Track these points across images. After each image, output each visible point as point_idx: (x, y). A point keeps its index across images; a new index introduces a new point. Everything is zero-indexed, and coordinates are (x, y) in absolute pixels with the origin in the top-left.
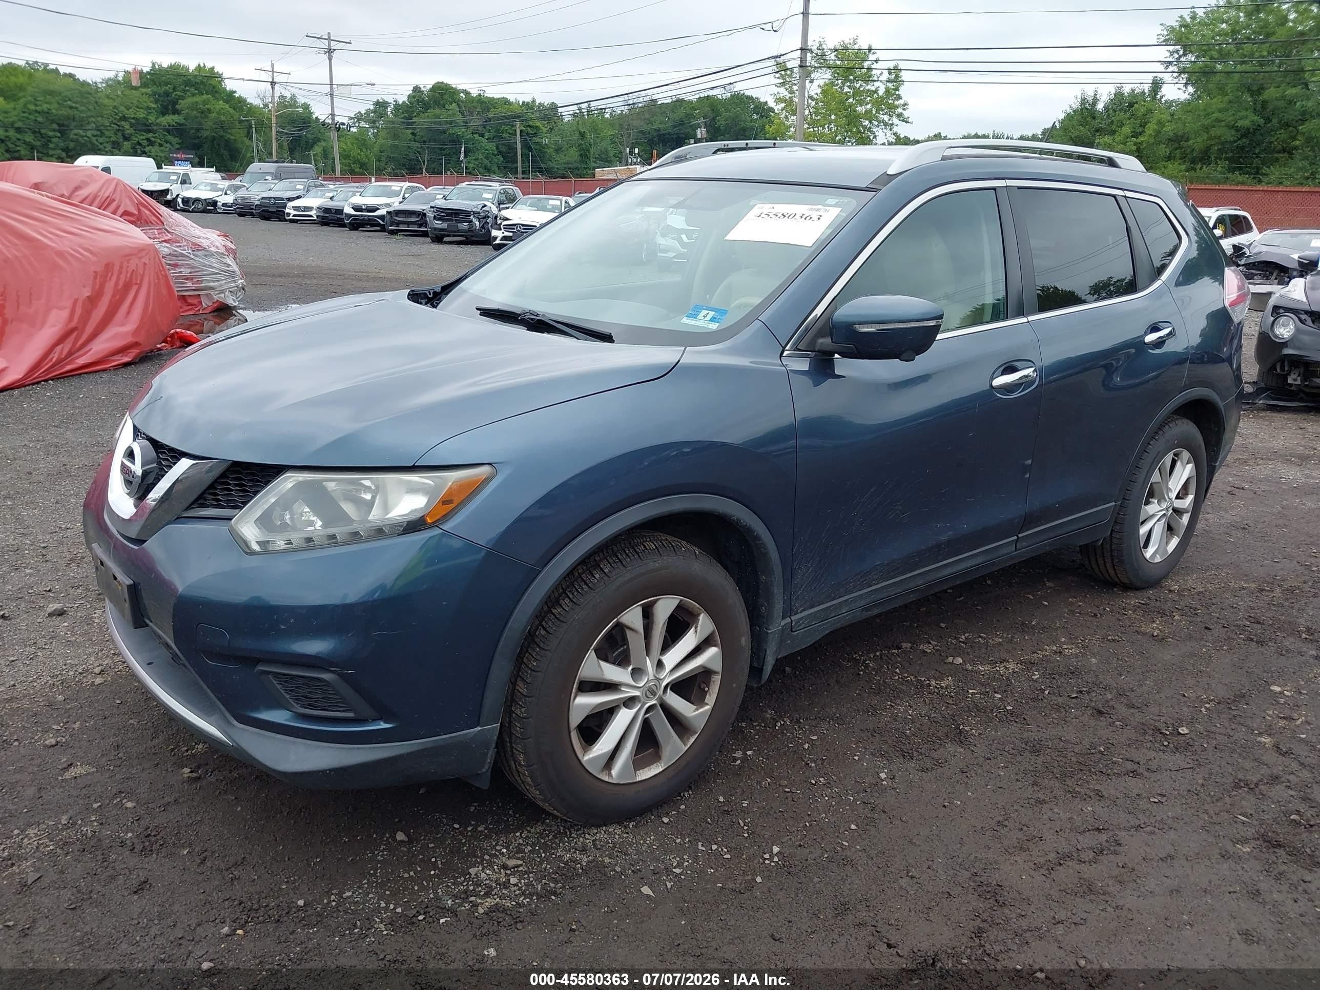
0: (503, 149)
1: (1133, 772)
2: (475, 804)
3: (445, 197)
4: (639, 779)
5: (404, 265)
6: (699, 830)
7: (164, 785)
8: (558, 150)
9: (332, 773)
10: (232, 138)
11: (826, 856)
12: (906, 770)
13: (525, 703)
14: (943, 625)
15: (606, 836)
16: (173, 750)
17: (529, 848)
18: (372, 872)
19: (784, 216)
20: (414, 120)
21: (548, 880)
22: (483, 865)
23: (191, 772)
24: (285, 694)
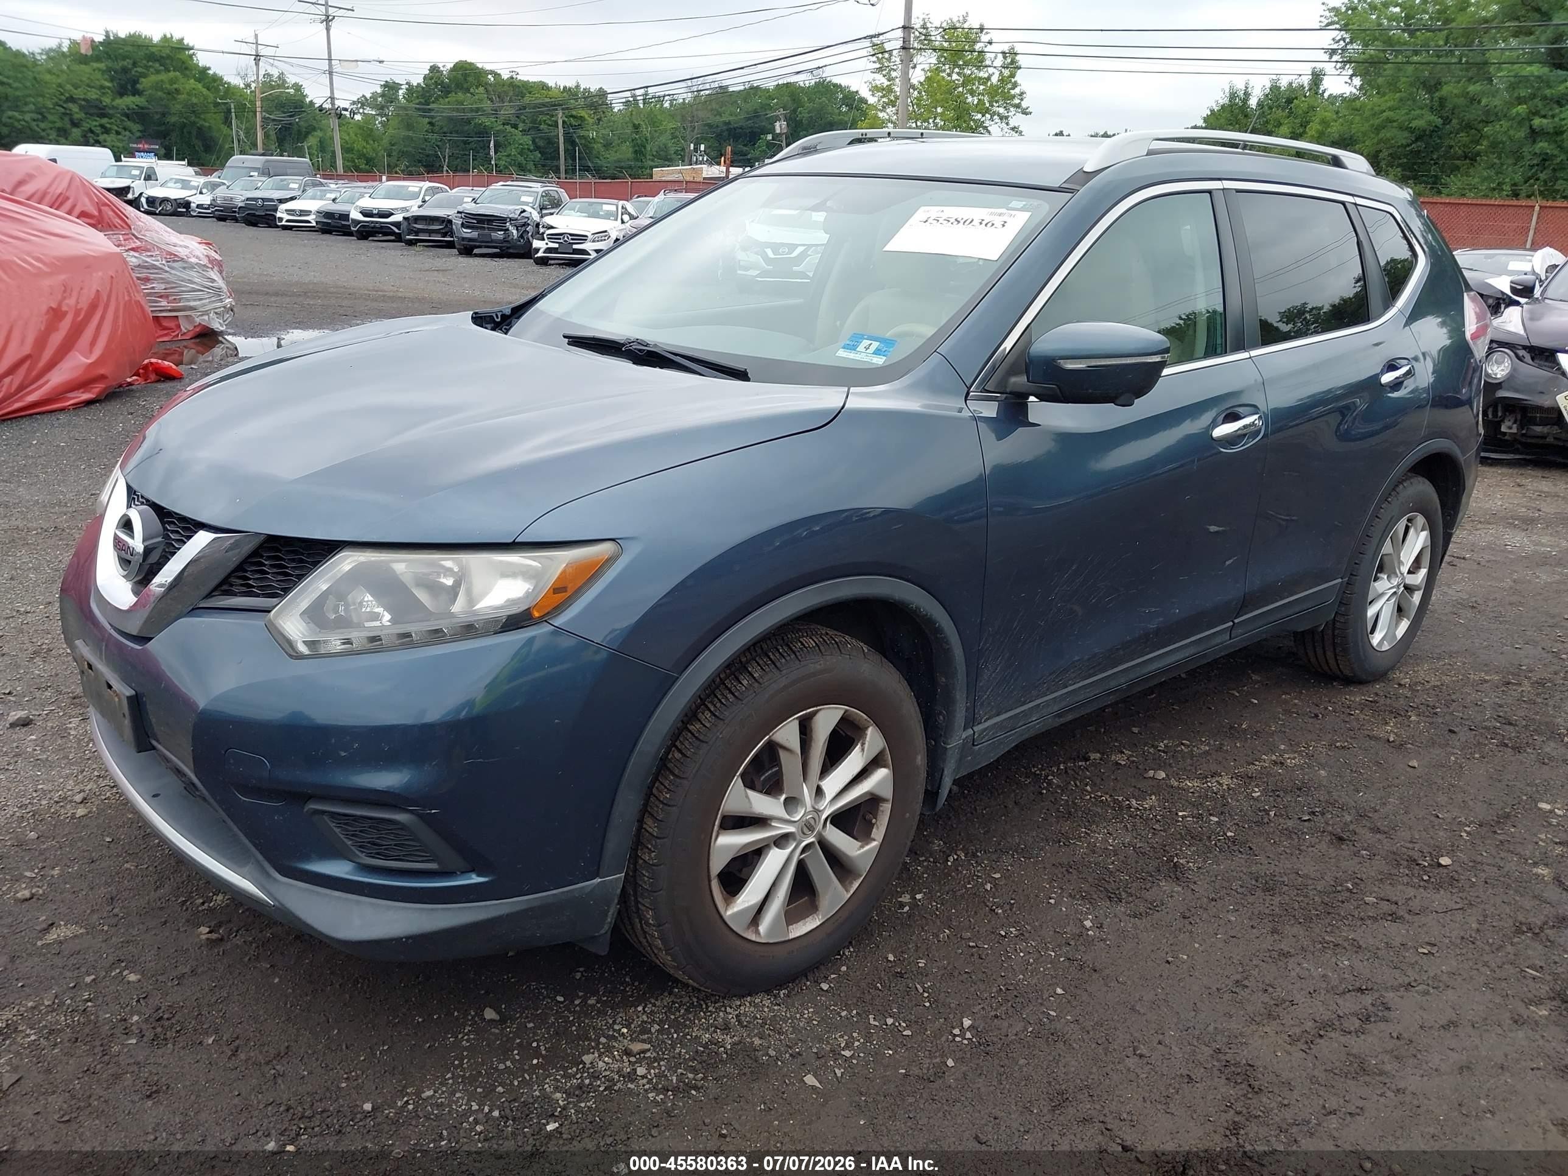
0: (541, 143)
1: (1391, 915)
2: (581, 969)
3: (474, 200)
4: (792, 936)
5: (428, 282)
6: (868, 997)
7: (176, 951)
8: (608, 145)
9: (411, 941)
10: (207, 124)
11: (1030, 1029)
12: (1115, 916)
13: (655, 847)
14: (1135, 730)
15: (752, 1009)
16: (184, 902)
17: (657, 1027)
18: (456, 1062)
19: (959, 222)
20: (432, 106)
21: (685, 1070)
22: (599, 1050)
23: (210, 932)
24: (345, 840)
